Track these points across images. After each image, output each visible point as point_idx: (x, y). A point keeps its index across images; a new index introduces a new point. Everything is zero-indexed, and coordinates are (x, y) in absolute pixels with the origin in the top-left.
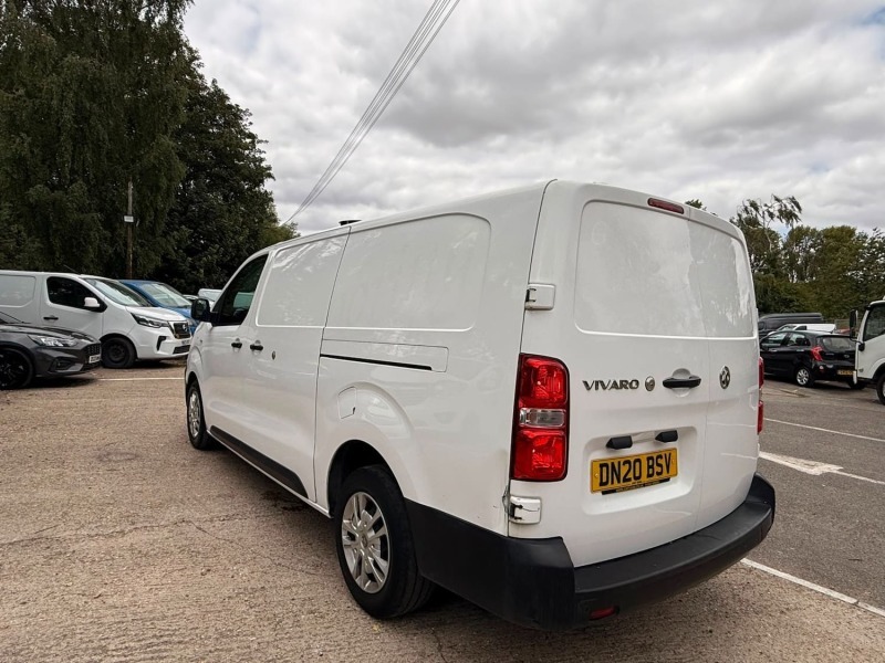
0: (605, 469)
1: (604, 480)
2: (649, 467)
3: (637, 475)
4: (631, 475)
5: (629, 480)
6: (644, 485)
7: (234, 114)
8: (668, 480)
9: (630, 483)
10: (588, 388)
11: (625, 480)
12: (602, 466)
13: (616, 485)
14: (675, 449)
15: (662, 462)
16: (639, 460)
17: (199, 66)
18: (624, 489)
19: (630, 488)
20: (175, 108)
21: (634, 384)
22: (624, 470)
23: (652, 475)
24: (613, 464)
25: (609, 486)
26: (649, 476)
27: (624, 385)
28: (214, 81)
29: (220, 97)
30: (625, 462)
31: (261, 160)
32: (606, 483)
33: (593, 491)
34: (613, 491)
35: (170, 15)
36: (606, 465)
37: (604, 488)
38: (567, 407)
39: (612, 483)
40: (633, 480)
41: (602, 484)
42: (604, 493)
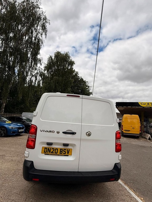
0: (46, 149)
1: (46, 151)
2: (60, 151)
3: (56, 152)
4: (54, 152)
5: (53, 153)
6: (58, 155)
7: (85, 82)
8: (68, 156)
9: (54, 154)
10: (41, 131)
11: (52, 152)
12: (45, 148)
13: (49, 153)
14: (72, 149)
15: (66, 151)
16: (57, 149)
17: (78, 75)
18: (51, 155)
19: (53, 155)
20: (71, 83)
21: (53, 132)
22: (52, 150)
23: (62, 153)
24: (49, 148)
25: (47, 153)
26: (60, 153)
27: (50, 131)
28: (81, 77)
29: (82, 79)
30: (52, 149)
31: (89, 91)
32: (46, 152)
33: (42, 153)
34: (48, 154)
35: (71, 67)
36: (47, 148)
37: (45, 153)
38: (36, 134)
39: (48, 152)
40: (54, 153)
41: (45, 152)
42: (45, 154)
